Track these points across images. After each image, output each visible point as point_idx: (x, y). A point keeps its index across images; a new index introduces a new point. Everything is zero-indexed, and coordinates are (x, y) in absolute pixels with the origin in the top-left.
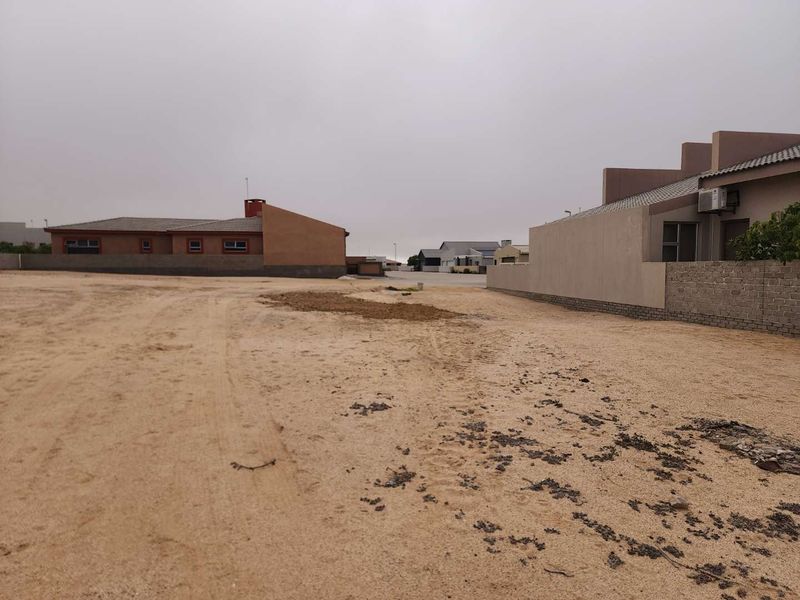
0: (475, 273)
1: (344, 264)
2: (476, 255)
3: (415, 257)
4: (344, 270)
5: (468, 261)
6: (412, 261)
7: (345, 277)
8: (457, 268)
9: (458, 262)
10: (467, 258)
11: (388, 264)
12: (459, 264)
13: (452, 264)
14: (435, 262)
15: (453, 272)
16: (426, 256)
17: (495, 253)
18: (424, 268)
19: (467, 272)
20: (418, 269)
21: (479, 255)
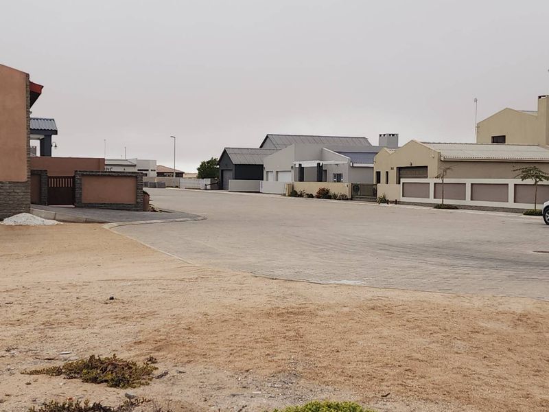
0: (344, 198)
1: (24, 176)
2: (336, 162)
3: (212, 162)
4: (24, 195)
5: (321, 173)
6: (207, 170)
7: (22, 218)
8: (300, 187)
9: (301, 174)
10: (320, 167)
11: (160, 174)
12: (301, 179)
13: (289, 178)
14: (253, 172)
15: (294, 194)
16: (236, 160)
17: (377, 157)
18: (233, 183)
19: (324, 195)
20: (220, 185)
21: (344, 161)
